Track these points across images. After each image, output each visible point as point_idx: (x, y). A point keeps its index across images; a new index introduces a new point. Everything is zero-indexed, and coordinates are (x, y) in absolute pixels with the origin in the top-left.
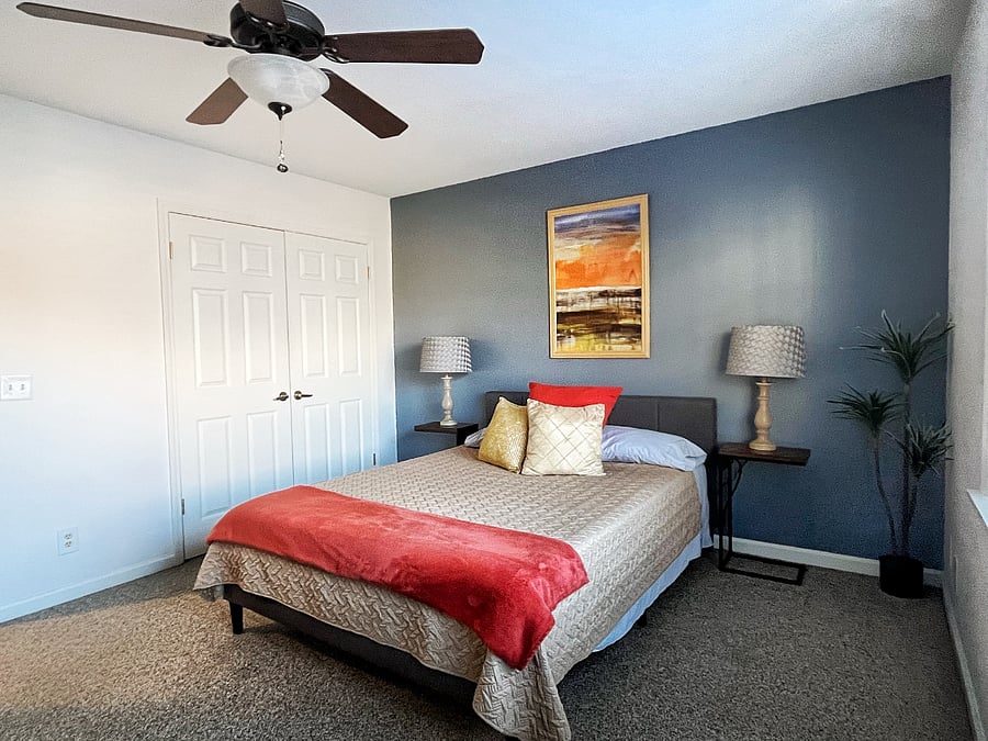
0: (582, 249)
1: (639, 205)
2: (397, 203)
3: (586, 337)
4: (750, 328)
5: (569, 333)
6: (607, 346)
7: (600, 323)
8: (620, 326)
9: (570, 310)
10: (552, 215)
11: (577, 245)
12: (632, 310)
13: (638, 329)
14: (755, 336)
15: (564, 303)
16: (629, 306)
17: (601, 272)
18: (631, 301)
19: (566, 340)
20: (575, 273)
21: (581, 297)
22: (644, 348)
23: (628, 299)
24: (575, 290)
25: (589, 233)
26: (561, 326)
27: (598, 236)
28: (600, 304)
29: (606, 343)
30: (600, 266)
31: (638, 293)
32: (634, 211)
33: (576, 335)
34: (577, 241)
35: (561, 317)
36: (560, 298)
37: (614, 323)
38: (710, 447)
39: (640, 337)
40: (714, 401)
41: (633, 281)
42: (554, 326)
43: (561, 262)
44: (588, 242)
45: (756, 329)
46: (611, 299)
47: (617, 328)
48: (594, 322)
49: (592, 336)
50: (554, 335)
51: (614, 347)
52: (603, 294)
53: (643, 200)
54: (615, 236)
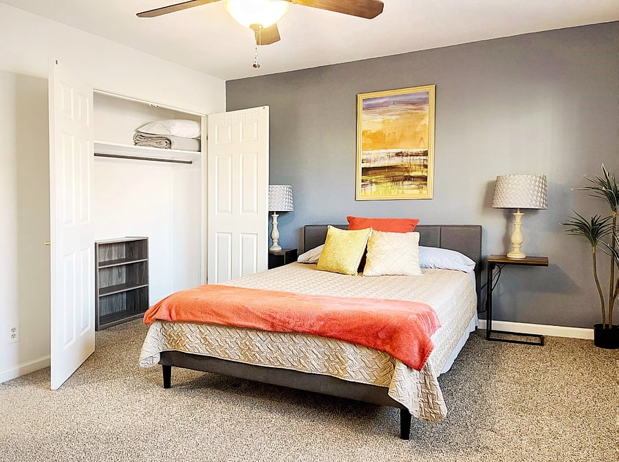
0: (384, 122)
1: (428, 93)
2: (231, 85)
3: (385, 185)
4: (512, 176)
5: (372, 183)
6: (400, 191)
7: (395, 174)
8: (411, 177)
9: (372, 166)
10: (361, 97)
11: (379, 119)
12: (421, 165)
13: (425, 179)
14: (515, 181)
15: (368, 161)
16: (418, 162)
17: (398, 139)
18: (420, 159)
19: (369, 187)
20: (377, 139)
21: (380, 157)
22: (427, 192)
23: (418, 157)
24: (377, 151)
25: (390, 111)
26: (365, 177)
27: (397, 113)
28: (396, 161)
29: (400, 189)
30: (397, 134)
31: (425, 154)
32: (424, 97)
33: (376, 183)
34: (381, 116)
35: (365, 171)
36: (365, 157)
37: (407, 174)
38: (478, 258)
39: (426, 184)
40: (481, 226)
41: (422, 145)
42: (360, 177)
43: (367, 131)
44: (389, 117)
45: (516, 176)
46: (405, 158)
47: (408, 178)
48: (390, 174)
49: (389, 184)
50: (360, 183)
51: (406, 192)
52: (398, 155)
53: (431, 89)
54: (409, 113)
